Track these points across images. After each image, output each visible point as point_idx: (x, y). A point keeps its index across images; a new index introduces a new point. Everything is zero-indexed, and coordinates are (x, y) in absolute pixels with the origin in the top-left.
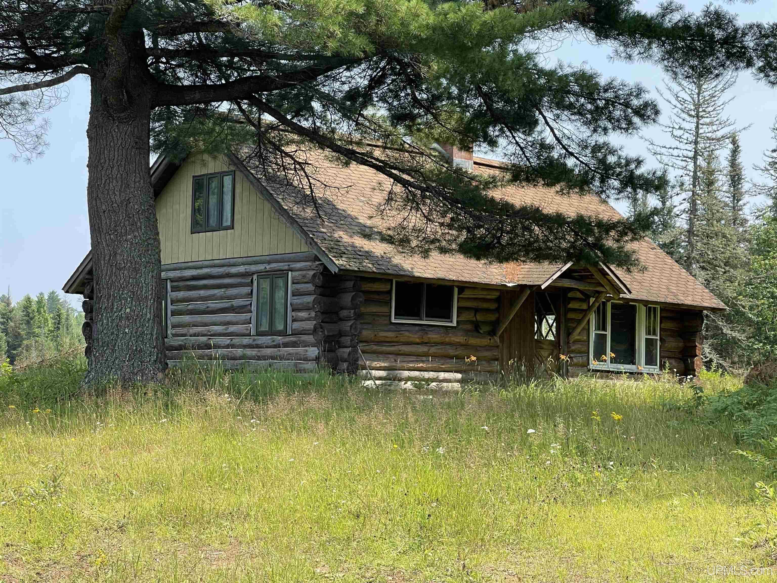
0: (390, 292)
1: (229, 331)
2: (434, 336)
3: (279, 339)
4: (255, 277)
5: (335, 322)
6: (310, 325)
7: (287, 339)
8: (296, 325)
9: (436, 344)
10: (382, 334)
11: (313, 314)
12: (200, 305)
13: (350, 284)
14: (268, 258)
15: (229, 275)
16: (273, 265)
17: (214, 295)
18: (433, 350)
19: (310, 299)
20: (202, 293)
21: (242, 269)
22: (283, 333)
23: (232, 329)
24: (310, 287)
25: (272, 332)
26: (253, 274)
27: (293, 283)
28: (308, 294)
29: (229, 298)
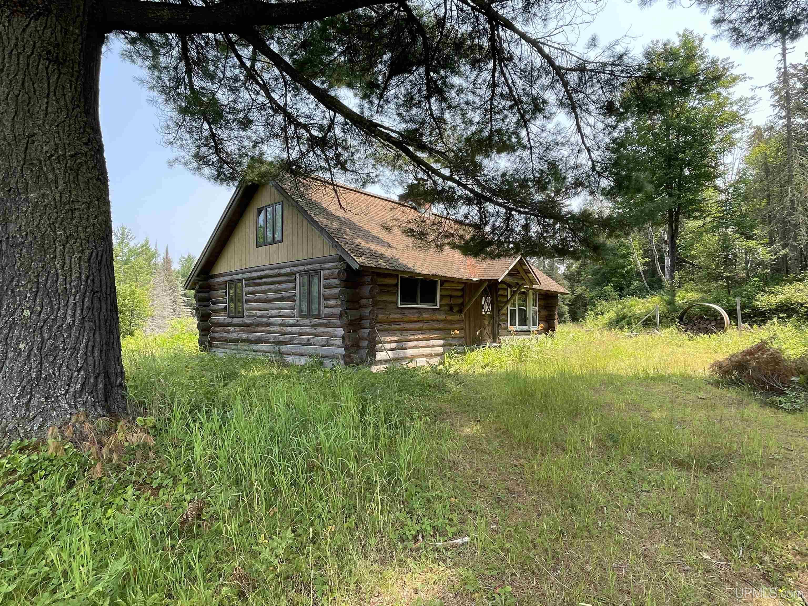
0: (396, 285)
1: (281, 314)
2: (426, 316)
3: (315, 321)
4: (297, 275)
5: (357, 309)
6: (337, 311)
7: (321, 321)
8: (327, 311)
9: (428, 321)
10: (391, 316)
11: (339, 303)
12: (263, 296)
13: (368, 279)
14: (306, 261)
15: (280, 275)
16: (310, 266)
17: (270, 289)
18: (425, 326)
19: (336, 291)
20: (264, 287)
21: (288, 270)
22: (318, 317)
23: (283, 312)
24: (337, 282)
25: (309, 316)
26: (296, 273)
27: (324, 279)
28: (336, 287)
29: (282, 291)
